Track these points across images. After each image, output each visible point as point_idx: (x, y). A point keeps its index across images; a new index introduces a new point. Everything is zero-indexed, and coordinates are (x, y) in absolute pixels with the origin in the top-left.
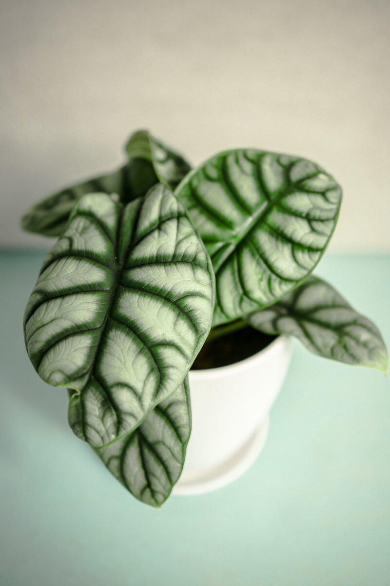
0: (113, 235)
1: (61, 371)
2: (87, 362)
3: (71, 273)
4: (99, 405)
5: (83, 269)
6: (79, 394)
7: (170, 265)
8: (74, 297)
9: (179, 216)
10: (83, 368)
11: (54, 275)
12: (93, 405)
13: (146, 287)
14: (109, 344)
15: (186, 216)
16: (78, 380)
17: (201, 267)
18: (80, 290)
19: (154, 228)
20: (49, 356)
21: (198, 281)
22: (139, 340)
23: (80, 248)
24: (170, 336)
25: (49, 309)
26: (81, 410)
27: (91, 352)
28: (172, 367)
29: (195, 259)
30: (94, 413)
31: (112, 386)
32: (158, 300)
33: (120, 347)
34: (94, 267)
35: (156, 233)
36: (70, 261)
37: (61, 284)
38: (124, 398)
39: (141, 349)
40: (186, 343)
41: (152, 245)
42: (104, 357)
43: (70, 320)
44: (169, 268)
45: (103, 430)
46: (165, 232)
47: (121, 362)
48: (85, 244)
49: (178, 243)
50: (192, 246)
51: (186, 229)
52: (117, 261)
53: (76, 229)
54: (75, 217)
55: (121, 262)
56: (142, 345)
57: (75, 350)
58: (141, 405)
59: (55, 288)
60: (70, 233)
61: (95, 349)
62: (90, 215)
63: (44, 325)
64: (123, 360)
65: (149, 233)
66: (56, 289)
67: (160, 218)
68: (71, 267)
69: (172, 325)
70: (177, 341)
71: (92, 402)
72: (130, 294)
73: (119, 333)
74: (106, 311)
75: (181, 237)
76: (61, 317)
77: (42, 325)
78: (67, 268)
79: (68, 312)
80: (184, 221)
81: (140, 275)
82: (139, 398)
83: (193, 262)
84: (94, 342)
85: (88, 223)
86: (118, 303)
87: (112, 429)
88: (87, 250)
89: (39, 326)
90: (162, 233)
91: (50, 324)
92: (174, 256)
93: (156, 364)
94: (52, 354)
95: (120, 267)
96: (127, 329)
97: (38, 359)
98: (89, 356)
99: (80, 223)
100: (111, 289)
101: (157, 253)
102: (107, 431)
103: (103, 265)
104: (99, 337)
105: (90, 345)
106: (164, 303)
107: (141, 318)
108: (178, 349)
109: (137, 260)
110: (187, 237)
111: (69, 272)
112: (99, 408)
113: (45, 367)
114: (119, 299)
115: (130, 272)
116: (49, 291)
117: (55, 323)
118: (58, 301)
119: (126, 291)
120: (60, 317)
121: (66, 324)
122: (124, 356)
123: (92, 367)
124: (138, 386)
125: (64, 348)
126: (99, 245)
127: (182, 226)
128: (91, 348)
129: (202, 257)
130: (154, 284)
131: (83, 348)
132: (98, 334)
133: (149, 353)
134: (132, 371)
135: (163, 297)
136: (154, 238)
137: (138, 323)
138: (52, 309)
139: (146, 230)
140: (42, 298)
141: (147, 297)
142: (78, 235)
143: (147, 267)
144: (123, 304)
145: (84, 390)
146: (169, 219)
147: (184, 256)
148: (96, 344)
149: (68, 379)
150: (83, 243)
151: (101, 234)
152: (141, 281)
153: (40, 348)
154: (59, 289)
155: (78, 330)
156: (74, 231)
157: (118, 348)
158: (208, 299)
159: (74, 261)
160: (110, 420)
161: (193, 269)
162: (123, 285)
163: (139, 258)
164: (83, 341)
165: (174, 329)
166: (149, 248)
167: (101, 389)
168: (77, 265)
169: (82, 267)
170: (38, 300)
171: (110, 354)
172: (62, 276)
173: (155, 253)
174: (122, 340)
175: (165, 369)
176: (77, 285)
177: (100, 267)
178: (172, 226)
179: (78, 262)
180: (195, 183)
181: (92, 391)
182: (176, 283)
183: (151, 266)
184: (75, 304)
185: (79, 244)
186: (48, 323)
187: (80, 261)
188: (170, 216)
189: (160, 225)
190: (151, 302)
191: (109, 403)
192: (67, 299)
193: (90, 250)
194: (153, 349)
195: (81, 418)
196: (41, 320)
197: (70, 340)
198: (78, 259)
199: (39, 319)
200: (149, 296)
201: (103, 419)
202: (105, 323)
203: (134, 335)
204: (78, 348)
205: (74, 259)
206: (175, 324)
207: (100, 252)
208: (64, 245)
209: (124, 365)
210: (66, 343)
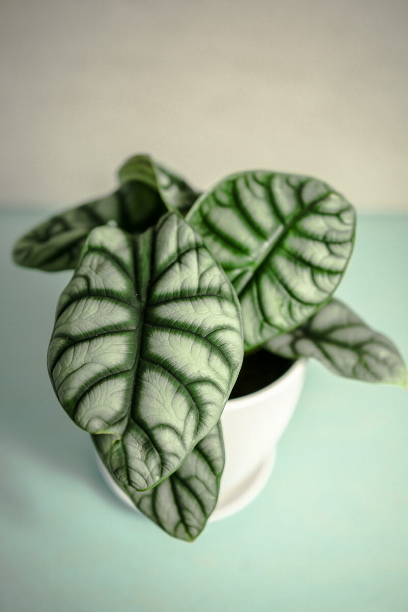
0: (131, 270)
1: (99, 417)
2: (125, 406)
3: (94, 314)
4: (141, 448)
5: (106, 309)
6: (119, 438)
7: (196, 299)
8: (102, 339)
9: (198, 248)
10: (121, 412)
11: (76, 317)
12: (135, 449)
13: (175, 324)
14: (146, 385)
15: (204, 247)
16: (117, 425)
17: (227, 299)
18: (106, 332)
19: (173, 261)
20: (85, 403)
21: (226, 314)
22: (175, 379)
23: (99, 287)
24: (206, 373)
25: (78, 354)
26: (123, 455)
27: (127, 395)
28: (210, 403)
29: (220, 291)
30: (137, 457)
31: (154, 428)
32: (189, 336)
33: (157, 388)
34: (117, 306)
35: (177, 267)
36: (90, 301)
37: (85, 326)
38: (166, 439)
39: (179, 388)
40: (221, 378)
41: (174, 281)
42: (142, 399)
43: (101, 364)
44: (196, 302)
45: (148, 473)
46: (186, 265)
47: (161, 403)
48: (104, 283)
49: (201, 277)
50: (215, 278)
51: (207, 261)
52: (139, 298)
53: (91, 267)
54: (87, 253)
55: (144, 299)
56: (178, 384)
57: (112, 395)
58: (184, 444)
59: (79, 331)
60: (84, 270)
61: (131, 391)
62: (102, 250)
63: (74, 372)
64: (162, 401)
65: (170, 267)
66: (81, 332)
67: (178, 250)
68: (92, 308)
69: (206, 361)
70: (213, 377)
71: (133, 446)
72: (159, 332)
73: (153, 373)
74: (135, 351)
75: (203, 269)
76: (92, 362)
77: (72, 371)
78: (88, 309)
79: (99, 355)
80: (203, 252)
81: (167, 312)
82: (181, 436)
83: (217, 295)
84: (128, 385)
85: (102, 259)
86: (148, 343)
87: (156, 471)
88: (107, 288)
89: (69, 372)
90: (183, 266)
91: (81, 369)
92: (199, 290)
93: (195, 402)
94: (87, 400)
95: (143, 304)
96: (162, 369)
97: (73, 408)
98: (125, 399)
99: (93, 260)
100: (137, 328)
101: (181, 288)
102: (151, 474)
103: (126, 303)
104: (133, 379)
105: (125, 388)
106: (195, 339)
107: (175, 357)
108: (214, 384)
109: (160, 296)
110: (209, 269)
111: (91, 313)
112: (141, 451)
113: (82, 415)
114: (149, 338)
115: (156, 309)
116: (73, 334)
117: (86, 368)
118: (86, 345)
119: (154, 330)
120: (90, 361)
121: (97, 368)
122: (162, 397)
123: (130, 410)
124: (179, 425)
125: (100, 394)
126: (119, 283)
127: (202, 258)
128: (127, 390)
129: (226, 288)
130: (183, 320)
131: (119, 391)
132: (132, 375)
133: (187, 391)
134: (172, 411)
135: (193, 333)
136: (176, 272)
137: (172, 361)
138: (79, 356)
139: (165, 264)
140: (67, 343)
141: (177, 334)
142: (94, 273)
143: (173, 303)
144: (153, 343)
145: (124, 434)
146: (188, 251)
147: (209, 289)
148: (131, 386)
149: (107, 425)
150: (101, 281)
151: (119, 270)
152: (169, 318)
153: (74, 396)
154: (84, 332)
155: (111, 374)
156: (88, 268)
157: (155, 388)
158: (238, 332)
159: (95, 301)
160: (154, 462)
161: (220, 302)
162: (150, 323)
163: (163, 293)
164: (118, 384)
165: (208, 364)
166: (172, 283)
167: (142, 432)
168: (99, 306)
169: (105, 307)
170: (63, 345)
171: (148, 395)
172: (84, 318)
173: (179, 289)
174: (158, 381)
175: (204, 406)
176: (103, 326)
177: (123, 306)
178: (192, 258)
179: (99, 301)
180: (206, 209)
181: (132, 435)
182: (205, 317)
183: (177, 302)
184: (104, 347)
185: (97, 283)
186: (78, 369)
187: (101, 301)
188: (188, 248)
189: (180, 257)
190: (183, 339)
191: (152, 445)
192: (95, 342)
193: (110, 289)
194: (190, 388)
195: (124, 463)
196: (70, 366)
197: (105, 385)
198: (98, 299)
199: (68, 365)
200: (179, 334)
201: (146, 461)
202: (137, 363)
203: (169, 374)
204: (114, 392)
205: (95, 299)
206: (209, 360)
207: (121, 290)
208: (81, 285)
209: (163, 405)
210: (101, 389)
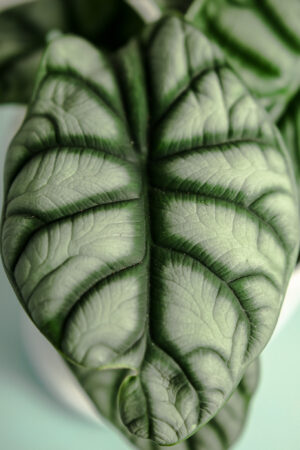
0: (118, 104)
1: (103, 344)
2: (140, 321)
3: (73, 176)
4: (167, 384)
5: (91, 167)
6: (135, 373)
7: (229, 147)
8: (91, 216)
9: (217, 68)
10: (136, 333)
11: (43, 182)
12: (160, 388)
13: (202, 188)
14: (170, 287)
15: (227, 66)
16: (131, 353)
17: (271, 145)
18: (95, 204)
19: (184, 88)
20: (79, 323)
21: (272, 168)
22: (212, 275)
23: (74, 133)
24: (257, 262)
25: (56, 244)
26: (143, 398)
27: (141, 304)
28: (265, 307)
29: (260, 134)
30: (163, 398)
31: (189, 355)
32: (227, 206)
33: (188, 291)
34: (107, 162)
35: (192, 97)
36: (63, 155)
37: (62, 196)
38: (209, 370)
39: (220, 289)
40: (275, 268)
41: (192, 120)
42: (167, 311)
43: (96, 257)
44: (229, 153)
45: (181, 421)
46: (206, 94)
47: (197, 315)
48: (81, 125)
49: (231, 112)
50: (250, 114)
51: (236, 89)
52: (137, 147)
53: (54, 100)
54: (46, 79)
55: (144, 149)
56: (219, 281)
57: (119, 307)
58: (231, 373)
59: (53, 204)
60: (45, 105)
61: (146, 298)
62: (69, 74)
63: (53, 272)
64: (198, 311)
65: (181, 98)
66: (55, 207)
67: (190, 71)
68: (68, 166)
69: (255, 244)
70: (266, 268)
71: (156, 383)
72: (180, 202)
73: (180, 267)
74: (144, 232)
75: (231, 101)
76: (81, 254)
77: (49, 271)
78: (63, 168)
79: (91, 243)
80: (227, 74)
81: (187, 169)
82: (226, 361)
83: (256, 139)
84: (142, 287)
85: (72, 88)
86: (163, 219)
87: (193, 417)
88: (86, 133)
89: (45, 273)
90: (201, 96)
91: (64, 267)
92: (231, 133)
93: (243, 307)
94: (81, 318)
95: (144, 158)
96: (191, 260)
97: (59, 332)
98: (140, 311)
99: (57, 89)
100: (140, 195)
101: (204, 131)
102: (185, 422)
103: (119, 156)
104: (147, 277)
105: (137, 294)
106: (237, 210)
107: (210, 240)
108: (268, 278)
109: (173, 145)
110: (240, 100)
111: (69, 175)
112: (168, 389)
113: (76, 341)
114: (163, 211)
115: (168, 165)
116: (43, 210)
117: (72, 266)
118: (67, 227)
119: (170, 198)
120: (77, 253)
121: (89, 265)
122: (198, 304)
123: (148, 327)
124: (225, 345)
125: (101, 307)
126: (105, 126)
127: (226, 83)
128: (140, 297)
129: (269, 130)
130: (214, 182)
131: (129, 300)
132: (144, 271)
133: (232, 292)
134: (215, 326)
135: (232, 202)
136: (194, 106)
137: (207, 247)
138: (57, 246)
139: (172, 94)
140: (35, 224)
141: (209, 203)
142: (61, 111)
143: (195, 155)
144: (174, 220)
145: (143, 366)
146: (204, 73)
147: (245, 132)
148: (146, 290)
149: (116, 355)
150: (77, 123)
151: (101, 105)
152: (193, 179)
153: (58, 311)
154: (61, 206)
155: (113, 274)
156: (51, 103)
157: (186, 292)
158: (291, 196)
159: (72, 155)
160: (190, 403)
161: (263, 150)
162: (161, 188)
163: (176, 140)
164: (127, 288)
165: (259, 248)
166: (188, 124)
167: (171, 361)
168: (79, 163)
169: (89, 165)
170: (27, 228)
171: (175, 303)
172: (58, 183)
173: (200, 132)
174: (189, 280)
175: (256, 313)
176: (89, 195)
177: (116, 162)
178: (211, 82)
179: (78, 156)
181: (155, 367)
182: (246, 176)
183: (200, 153)
184: (98, 229)
185: (70, 126)
186: (59, 268)
187: (81, 154)
188: (203, 68)
189: (194, 83)
190: (219, 211)
191: (185, 379)
192: (81, 221)
193: (92, 135)
194: (236, 287)
195: (145, 409)
196: (44, 262)
197: (106, 289)
198: (76, 152)
199: (41, 261)
200: (212, 203)
201: (177, 404)
202: (149, 252)
203: (204, 268)
204: (123, 302)
205: (70, 151)
206: (259, 241)
207: (109, 137)
208: (44, 130)
209: (202, 318)
210: (101, 297)
